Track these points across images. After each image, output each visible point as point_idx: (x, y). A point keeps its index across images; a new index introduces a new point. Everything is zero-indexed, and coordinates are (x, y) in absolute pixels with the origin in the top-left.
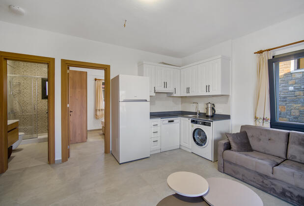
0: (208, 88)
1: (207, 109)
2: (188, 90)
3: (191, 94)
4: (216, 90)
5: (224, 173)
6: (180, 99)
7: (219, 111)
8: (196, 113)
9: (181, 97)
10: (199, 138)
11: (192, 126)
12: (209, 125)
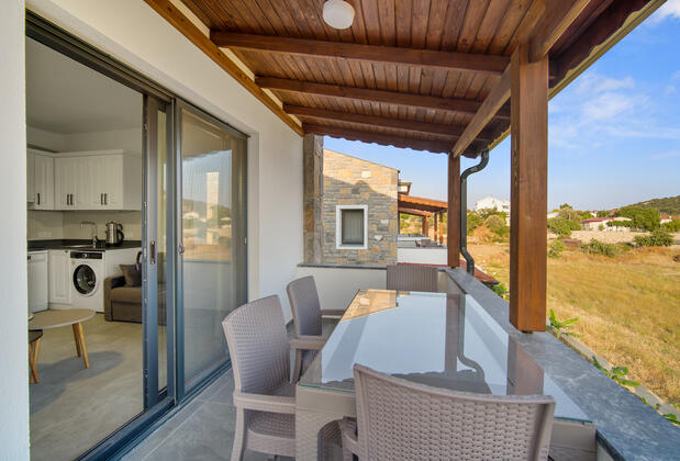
0: (104, 199)
1: (108, 233)
2: (70, 199)
3: (75, 207)
4: (116, 202)
5: (113, 320)
6: (61, 216)
7: (128, 236)
8: (90, 242)
9: (63, 211)
10: (84, 279)
11: (73, 263)
12: (100, 257)
